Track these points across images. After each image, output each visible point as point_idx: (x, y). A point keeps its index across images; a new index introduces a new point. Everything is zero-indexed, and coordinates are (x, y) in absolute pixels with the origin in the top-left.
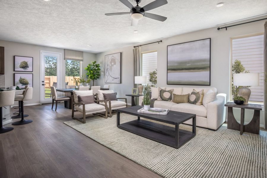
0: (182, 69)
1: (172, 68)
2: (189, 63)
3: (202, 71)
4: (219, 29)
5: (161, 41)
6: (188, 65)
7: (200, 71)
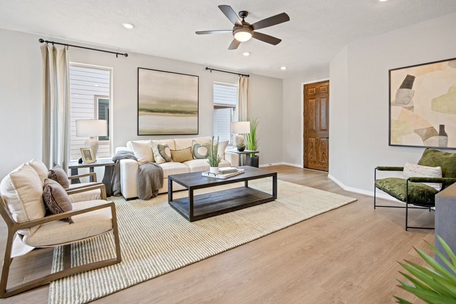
0: (164, 111)
1: (148, 108)
2: (173, 104)
3: (190, 116)
4: (207, 69)
5: (126, 55)
6: (173, 107)
7: (187, 116)
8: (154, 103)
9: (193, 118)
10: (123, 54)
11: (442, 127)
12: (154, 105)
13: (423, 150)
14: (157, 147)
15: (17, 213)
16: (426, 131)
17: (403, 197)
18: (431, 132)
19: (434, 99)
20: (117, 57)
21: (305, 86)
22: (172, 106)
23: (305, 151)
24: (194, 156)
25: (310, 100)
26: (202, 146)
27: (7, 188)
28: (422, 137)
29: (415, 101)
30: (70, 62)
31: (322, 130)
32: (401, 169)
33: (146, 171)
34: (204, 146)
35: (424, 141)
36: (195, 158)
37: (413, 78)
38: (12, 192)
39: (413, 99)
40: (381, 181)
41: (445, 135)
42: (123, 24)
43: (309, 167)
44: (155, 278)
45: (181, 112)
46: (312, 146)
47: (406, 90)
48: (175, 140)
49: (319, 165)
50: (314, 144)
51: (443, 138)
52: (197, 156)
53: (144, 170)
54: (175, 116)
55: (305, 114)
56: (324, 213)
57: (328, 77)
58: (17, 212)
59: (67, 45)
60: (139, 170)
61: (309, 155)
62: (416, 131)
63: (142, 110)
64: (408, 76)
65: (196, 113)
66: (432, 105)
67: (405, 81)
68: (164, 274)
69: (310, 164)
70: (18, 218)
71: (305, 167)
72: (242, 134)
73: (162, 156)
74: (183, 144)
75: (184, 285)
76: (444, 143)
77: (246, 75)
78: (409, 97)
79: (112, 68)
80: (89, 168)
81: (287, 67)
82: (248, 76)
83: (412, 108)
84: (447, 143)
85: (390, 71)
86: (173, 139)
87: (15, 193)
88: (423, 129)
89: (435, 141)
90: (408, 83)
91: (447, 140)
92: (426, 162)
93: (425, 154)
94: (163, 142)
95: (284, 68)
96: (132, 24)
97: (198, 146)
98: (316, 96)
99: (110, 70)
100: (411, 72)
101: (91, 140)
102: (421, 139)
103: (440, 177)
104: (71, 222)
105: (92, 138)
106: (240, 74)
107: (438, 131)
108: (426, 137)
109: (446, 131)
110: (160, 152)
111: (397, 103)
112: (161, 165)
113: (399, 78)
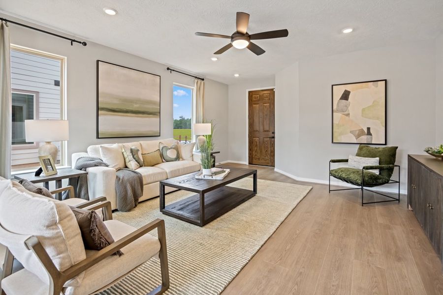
8: (116, 101)
9: (155, 120)
10: (80, 43)
11: (369, 129)
12: (115, 104)
13: (358, 146)
14: (130, 151)
15: (60, 258)
16: (358, 132)
17: (359, 182)
18: (361, 133)
19: (364, 109)
20: (72, 45)
21: (250, 92)
22: (135, 106)
23: (250, 150)
24: (163, 158)
25: (254, 105)
26: (171, 148)
27: (47, 223)
28: (356, 137)
29: (350, 110)
30: (11, 44)
31: (265, 131)
32: (347, 161)
33: (126, 178)
34: (174, 148)
35: (356, 139)
36: (164, 160)
37: (349, 92)
38: (53, 229)
39: (349, 108)
40: (336, 171)
41: (371, 135)
42: (104, 9)
43: (254, 163)
44: (224, 290)
45: (143, 113)
46: (256, 145)
47: (344, 101)
48: (142, 142)
49: (263, 161)
50: (258, 143)
51: (369, 136)
52: (167, 158)
53: (123, 178)
54: (138, 117)
55: (250, 117)
56: (301, 201)
57: (275, 86)
58: (59, 256)
59: (6, 20)
60: (118, 178)
61: (254, 152)
62: (351, 132)
63: (103, 109)
64: (346, 91)
65: (157, 114)
66: (362, 113)
67: (343, 94)
68: (229, 284)
69: (254, 160)
70: (61, 264)
71: (249, 164)
72: (204, 136)
73: (136, 161)
74: (149, 146)
75: (258, 289)
76: (370, 140)
77: (201, 79)
78: (347, 106)
79: (66, 58)
80: (55, 181)
81: (239, 75)
82: (203, 80)
83: (348, 115)
84: (372, 140)
85: (332, 86)
86: (138, 141)
87: (59, 228)
88: (355, 131)
89: (364, 139)
90: (346, 96)
91: (372, 138)
92: (363, 155)
93: (360, 149)
94: (133, 144)
95: (237, 75)
96: (115, 11)
97: (166, 148)
98: (260, 102)
99: (62, 60)
100: (348, 88)
101: (48, 146)
102: (355, 138)
103: (378, 164)
104: (120, 254)
105: (49, 143)
106: (196, 77)
107: (366, 132)
108: (358, 136)
109: (371, 131)
110: (133, 157)
111: (338, 111)
112: (136, 170)
113: (339, 92)
